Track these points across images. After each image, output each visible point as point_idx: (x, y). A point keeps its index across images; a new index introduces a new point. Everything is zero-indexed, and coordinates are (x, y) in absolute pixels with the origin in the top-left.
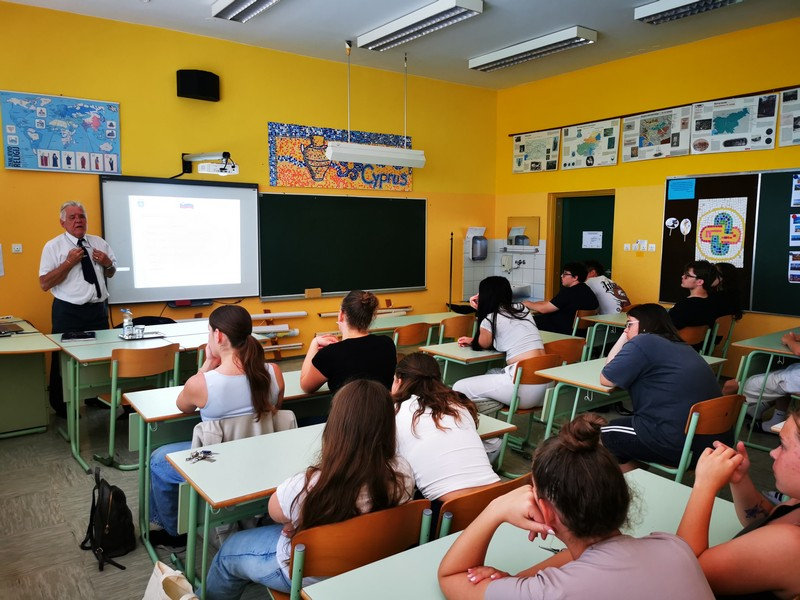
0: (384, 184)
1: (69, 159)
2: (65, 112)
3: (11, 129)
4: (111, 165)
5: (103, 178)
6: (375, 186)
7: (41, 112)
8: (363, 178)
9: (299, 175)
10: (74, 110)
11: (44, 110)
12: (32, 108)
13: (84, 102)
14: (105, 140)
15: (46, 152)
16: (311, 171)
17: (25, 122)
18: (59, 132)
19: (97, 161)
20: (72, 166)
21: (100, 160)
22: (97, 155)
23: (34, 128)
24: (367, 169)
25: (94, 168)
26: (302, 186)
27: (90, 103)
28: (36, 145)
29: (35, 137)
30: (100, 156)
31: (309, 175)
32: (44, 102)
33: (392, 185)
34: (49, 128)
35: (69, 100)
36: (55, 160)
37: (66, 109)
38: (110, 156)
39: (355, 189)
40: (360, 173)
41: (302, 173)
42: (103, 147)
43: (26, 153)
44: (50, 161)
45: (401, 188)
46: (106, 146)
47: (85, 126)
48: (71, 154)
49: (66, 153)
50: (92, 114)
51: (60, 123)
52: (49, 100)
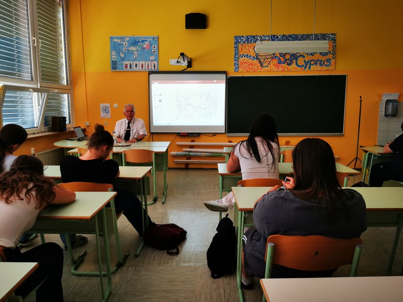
0: (312, 67)
1: (136, 65)
2: (135, 43)
3: (114, 53)
4: (154, 66)
5: (150, 73)
6: (305, 67)
7: (126, 44)
8: (297, 64)
9: (252, 64)
10: (139, 42)
11: (127, 43)
12: (122, 42)
13: (143, 38)
14: (152, 55)
15: (128, 63)
16: (260, 62)
17: (119, 49)
18: (132, 53)
19: (148, 65)
20: (138, 68)
21: (150, 64)
22: (148, 62)
23: (122, 52)
24: (300, 58)
25: (147, 69)
26: (254, 71)
27: (145, 38)
28: (123, 59)
29: (123, 56)
30: (150, 62)
32: (127, 39)
34: (128, 51)
35: (137, 37)
36: (131, 65)
37: (136, 41)
38: (154, 62)
39: (290, 71)
40: (294, 61)
41: (254, 64)
42: (151, 58)
43: (119, 63)
44: (129, 66)
45: (325, 68)
46: (152, 58)
47: (144, 48)
48: (137, 63)
49: (135, 63)
50: (146, 43)
51: (133, 48)
52: (129, 38)
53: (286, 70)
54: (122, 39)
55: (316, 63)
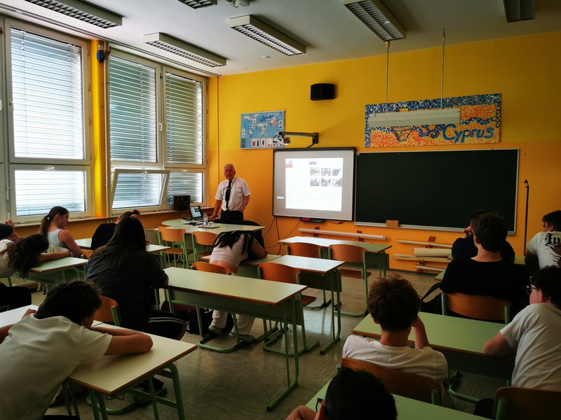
0: (466, 140)
1: (263, 142)
5: (275, 150)
6: (457, 140)
7: (254, 121)
8: (444, 135)
9: (387, 138)
10: (267, 118)
11: (255, 119)
12: (251, 119)
13: (271, 113)
14: (279, 130)
15: (256, 140)
16: (396, 134)
17: (248, 126)
18: (259, 129)
20: (265, 145)
23: (251, 129)
24: (449, 128)
26: (389, 146)
27: (273, 113)
28: (251, 137)
29: (251, 133)
31: (395, 138)
32: (256, 116)
33: (475, 138)
35: (265, 113)
36: (258, 143)
37: (264, 118)
39: (436, 145)
40: (441, 132)
41: (389, 137)
43: (248, 141)
44: (256, 144)
45: (485, 140)
47: (271, 124)
48: (264, 140)
49: (262, 139)
50: (274, 118)
51: (261, 125)
52: (258, 115)
53: (430, 144)
54: (251, 115)
55: (471, 134)
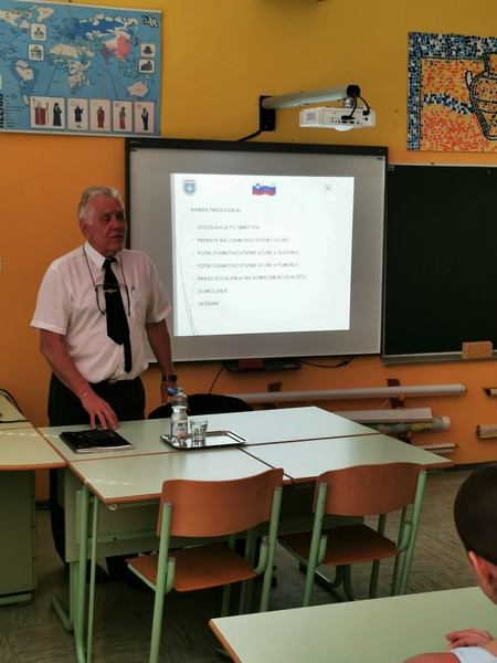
1: (78, 112)
2: (74, 30)
4: (145, 120)
5: (132, 144)
7: (39, 32)
9: (460, 128)
10: (89, 27)
11: (43, 28)
12: (25, 25)
13: (106, 13)
14: (137, 77)
15: (47, 102)
16: (482, 121)
17: (13, 50)
18: (64, 65)
19: (122, 114)
20: (84, 124)
21: (128, 112)
22: (123, 104)
23: (26, 60)
25: (117, 127)
26: (465, 151)
27: (115, 14)
28: (28, 89)
29: (28, 75)
30: (128, 105)
31: (478, 130)
32: (44, 14)
34: (49, 58)
35: (82, 9)
37: (77, 24)
38: (144, 105)
41: (466, 126)
42: (133, 90)
43: (12, 102)
46: (139, 88)
47: (106, 53)
48: (82, 104)
49: (74, 103)
50: (118, 32)
51: (66, 50)
52: (51, 11)
54: (25, 9)
